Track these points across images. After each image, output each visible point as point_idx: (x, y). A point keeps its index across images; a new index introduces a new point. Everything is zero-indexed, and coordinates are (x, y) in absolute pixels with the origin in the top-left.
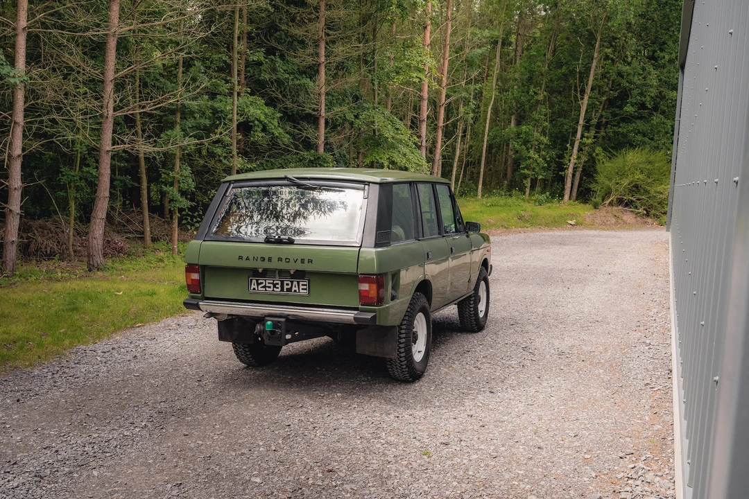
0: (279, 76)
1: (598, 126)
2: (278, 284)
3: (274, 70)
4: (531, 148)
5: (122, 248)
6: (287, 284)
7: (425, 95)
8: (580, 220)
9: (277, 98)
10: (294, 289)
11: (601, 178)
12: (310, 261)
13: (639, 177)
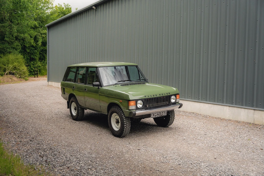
13: (15, 64)
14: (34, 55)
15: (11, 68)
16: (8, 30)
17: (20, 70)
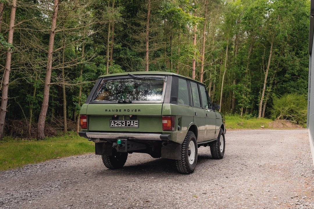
0: (128, 57)
1: (274, 84)
2: (124, 123)
3: (126, 54)
4: (243, 94)
5: (53, 133)
6: (128, 123)
7: (194, 68)
8: (267, 125)
9: (127, 67)
10: (131, 124)
11: (275, 107)
12: (139, 110)
13: (293, 106)
15: (286, 111)
17: (298, 114)
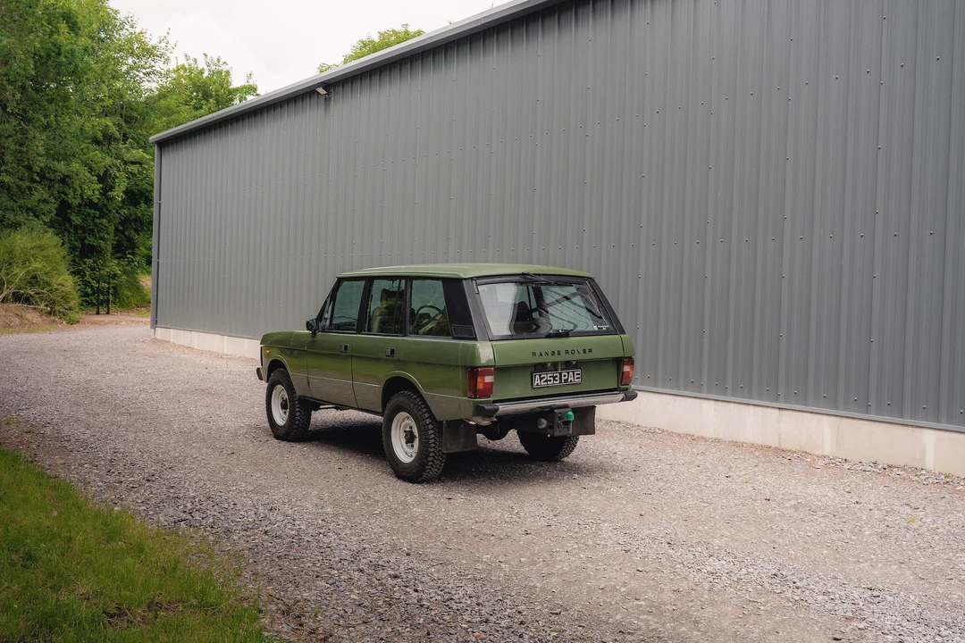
2: (557, 376)
6: (565, 375)
10: (570, 379)
12: (590, 350)
13: (36, 265)
14: (95, 237)
15: (20, 280)
16: (13, 147)
17: (50, 288)
